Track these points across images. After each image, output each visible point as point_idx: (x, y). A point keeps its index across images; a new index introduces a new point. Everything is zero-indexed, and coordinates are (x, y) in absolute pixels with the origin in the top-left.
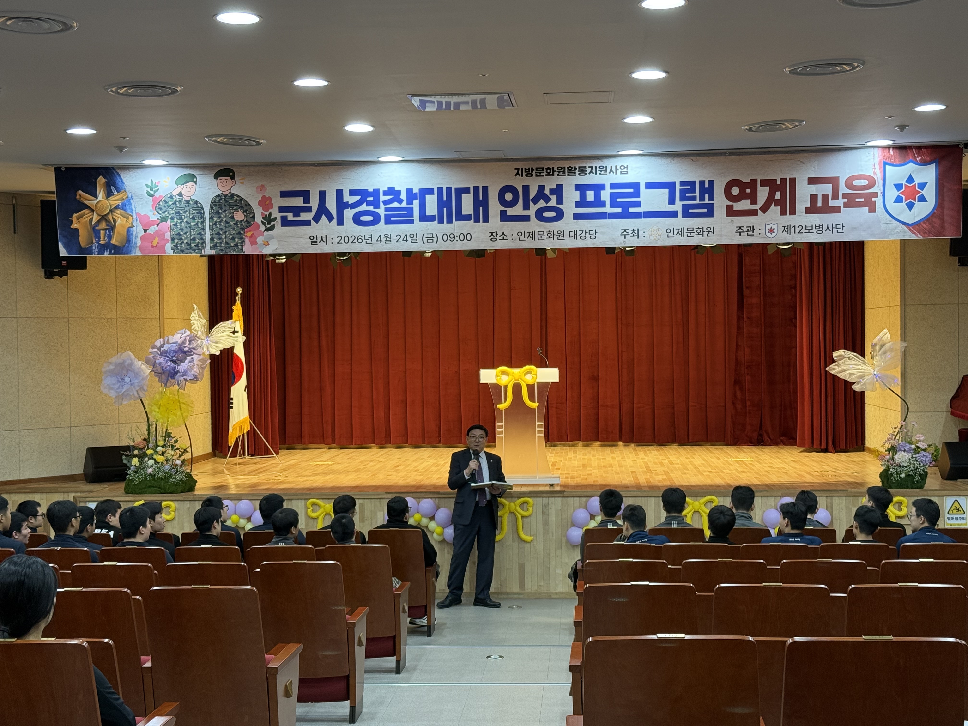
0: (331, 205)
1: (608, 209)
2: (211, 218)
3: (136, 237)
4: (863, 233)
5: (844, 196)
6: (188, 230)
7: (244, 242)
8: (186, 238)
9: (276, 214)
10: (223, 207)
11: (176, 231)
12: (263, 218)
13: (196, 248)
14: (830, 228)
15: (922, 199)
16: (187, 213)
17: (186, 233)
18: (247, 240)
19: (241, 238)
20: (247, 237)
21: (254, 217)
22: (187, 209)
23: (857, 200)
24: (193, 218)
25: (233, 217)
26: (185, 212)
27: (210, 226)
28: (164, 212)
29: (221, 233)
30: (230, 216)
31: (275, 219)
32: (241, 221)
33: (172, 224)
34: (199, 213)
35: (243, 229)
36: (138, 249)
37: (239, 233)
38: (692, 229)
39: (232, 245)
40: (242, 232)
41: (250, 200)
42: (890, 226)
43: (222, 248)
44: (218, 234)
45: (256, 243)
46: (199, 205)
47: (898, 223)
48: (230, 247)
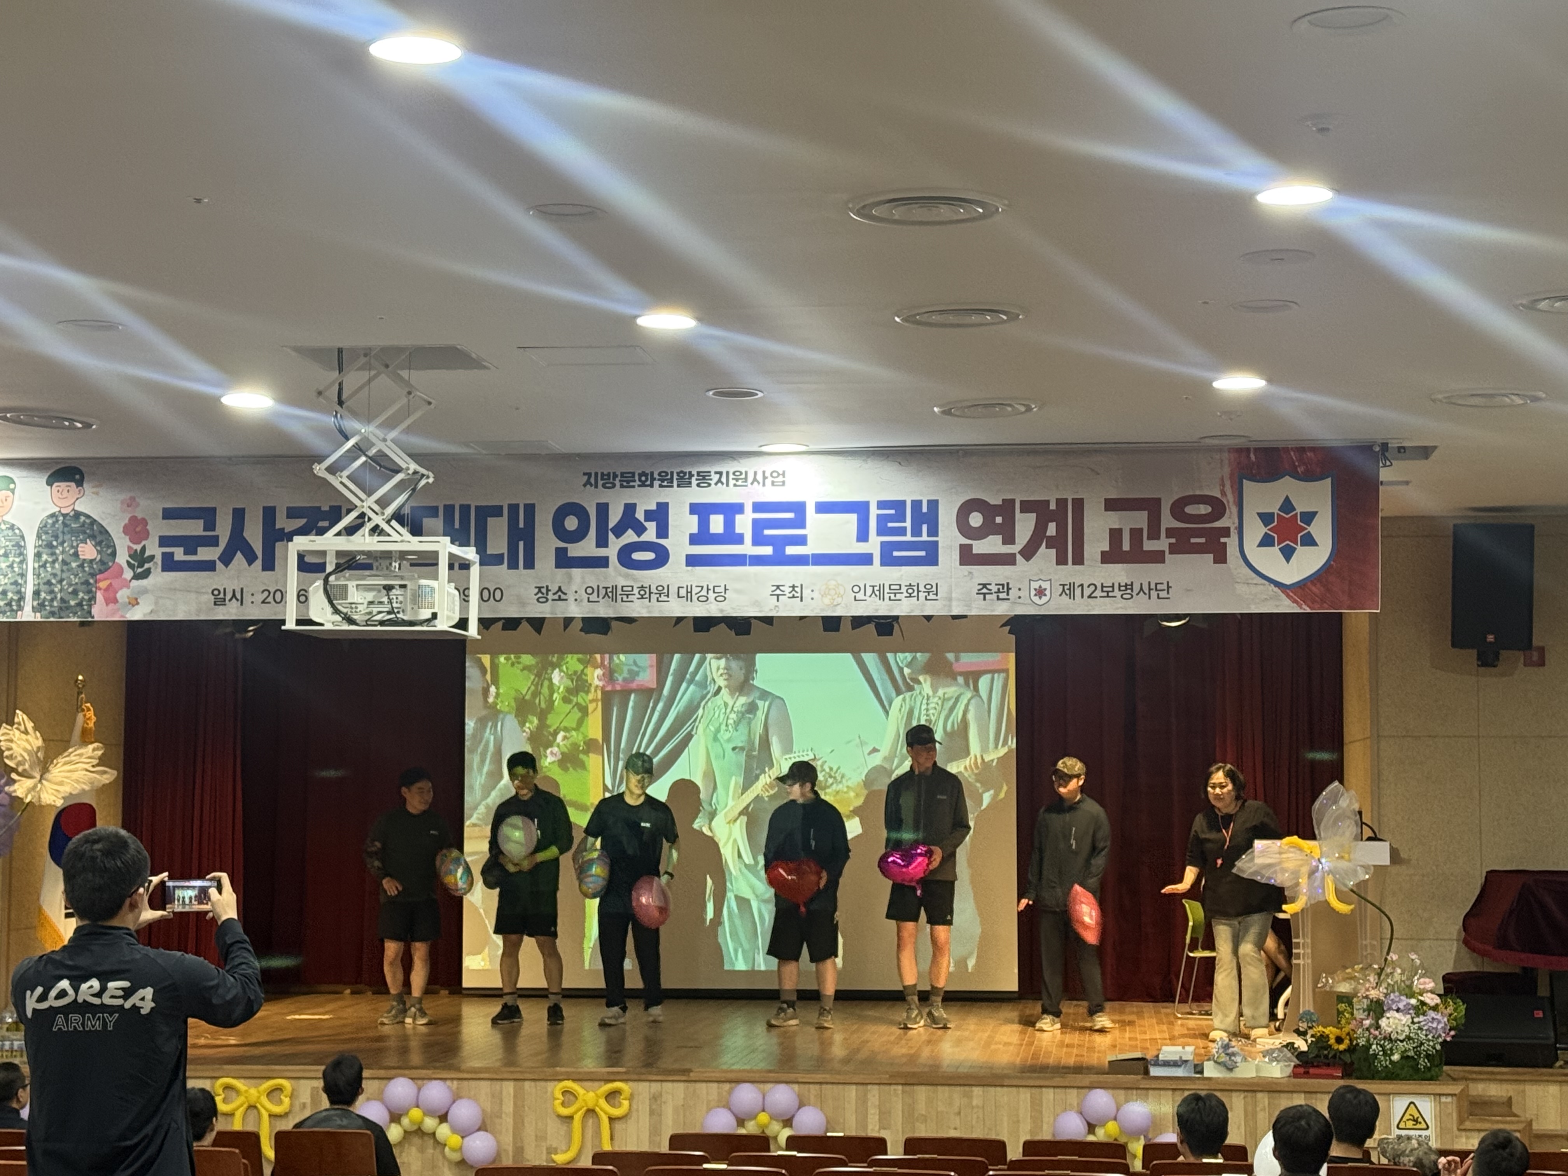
1: (748, 548)
2: (38, 555)
4: (1204, 601)
5: (1170, 532)
7: (93, 598)
10: (61, 535)
12: (130, 556)
13: (7, 608)
14: (1146, 589)
15: (1309, 541)
18: (99, 596)
19: (90, 592)
20: (100, 589)
21: (114, 554)
23: (1193, 540)
24: (5, 555)
25: (76, 555)
27: (34, 568)
29: (54, 581)
30: (72, 551)
31: (152, 558)
32: (91, 561)
34: (18, 545)
35: (93, 575)
37: (87, 583)
38: (898, 587)
39: (72, 603)
40: (91, 581)
42: (1252, 588)
43: (53, 609)
44: (49, 583)
45: (115, 601)
47: (1265, 582)
48: (68, 608)
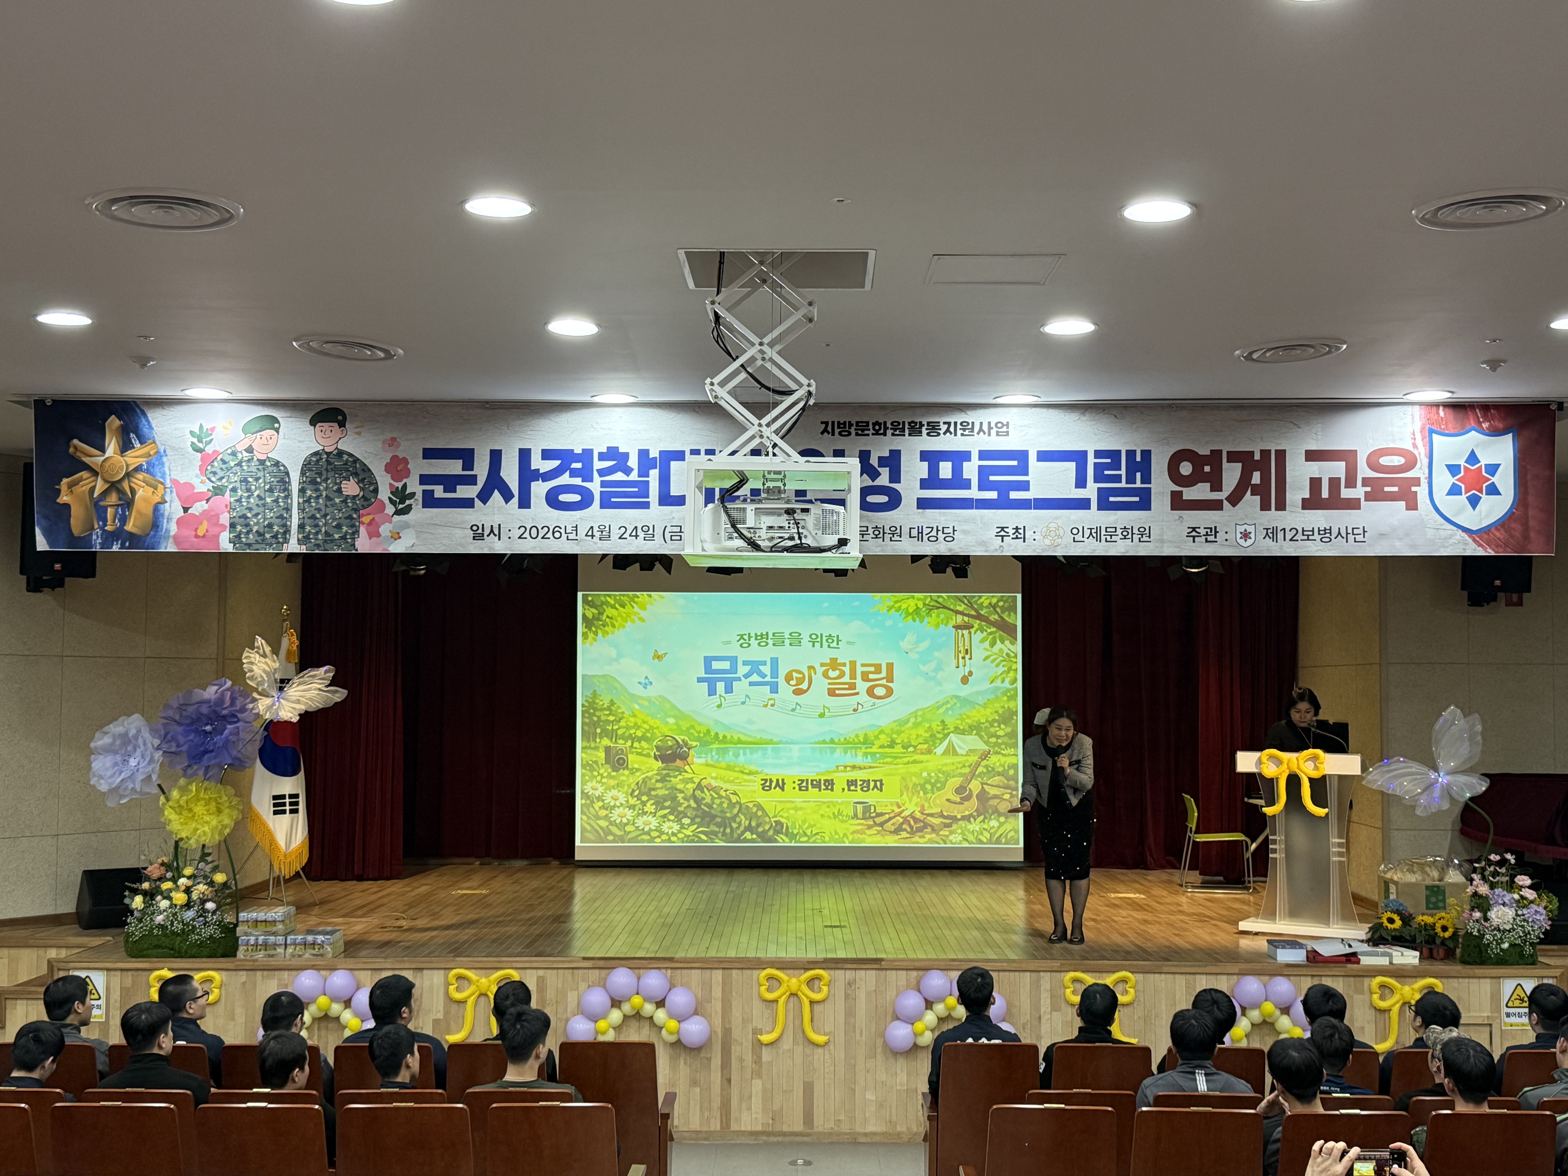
0: (510, 474)
1: (974, 493)
2: (302, 491)
3: (169, 520)
4: (1397, 544)
5: (1366, 482)
6: (260, 510)
7: (357, 532)
8: (257, 524)
9: (414, 486)
10: (324, 473)
11: (240, 510)
12: (392, 493)
13: (274, 541)
14: (1344, 534)
15: (1493, 490)
16: (261, 481)
17: (257, 515)
18: (362, 530)
19: (353, 526)
20: (363, 523)
21: (376, 491)
22: (260, 474)
23: (1386, 489)
24: (271, 490)
25: (339, 491)
26: (257, 479)
27: (299, 503)
28: (221, 479)
29: (318, 516)
30: (335, 488)
31: (412, 495)
32: (354, 497)
33: (232, 500)
34: (282, 481)
35: (356, 510)
36: (171, 540)
37: (350, 517)
38: (1114, 530)
39: (337, 536)
40: (355, 516)
41: (371, 462)
42: (1442, 532)
43: (318, 542)
44: (313, 517)
45: (378, 535)
46: (282, 468)
47: (1455, 528)
48: (332, 541)
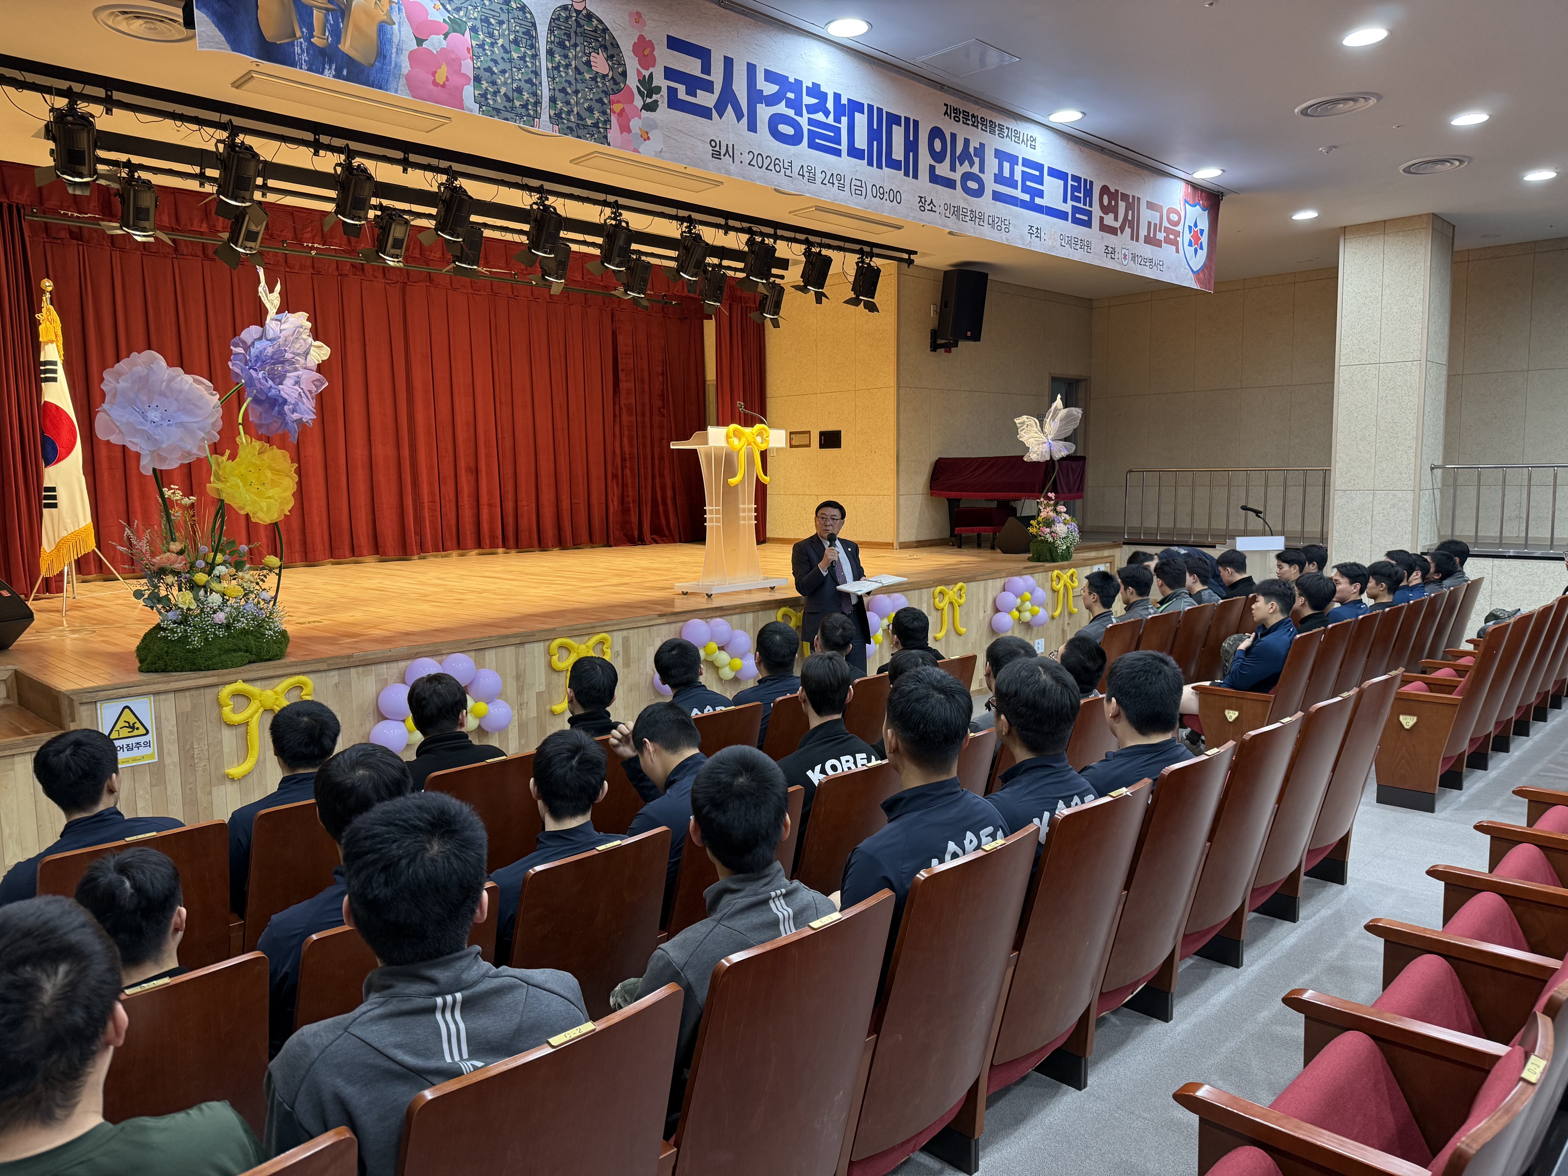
0: (740, 88)
1: (1018, 193)
2: (550, 53)
3: (399, 50)
6: (507, 66)
7: (607, 121)
8: (505, 84)
9: (660, 80)
10: (573, 35)
11: (484, 62)
12: (639, 81)
13: (523, 111)
16: (505, 26)
17: (503, 72)
18: (614, 119)
19: (604, 113)
20: (614, 113)
21: (624, 74)
22: (504, 17)
24: (516, 42)
25: (588, 64)
26: (501, 23)
27: (548, 69)
28: (458, 10)
29: (569, 90)
30: (584, 59)
31: (658, 90)
32: (604, 76)
33: (474, 43)
36: (403, 81)
37: (600, 101)
40: (606, 100)
43: (571, 125)
45: (629, 131)
